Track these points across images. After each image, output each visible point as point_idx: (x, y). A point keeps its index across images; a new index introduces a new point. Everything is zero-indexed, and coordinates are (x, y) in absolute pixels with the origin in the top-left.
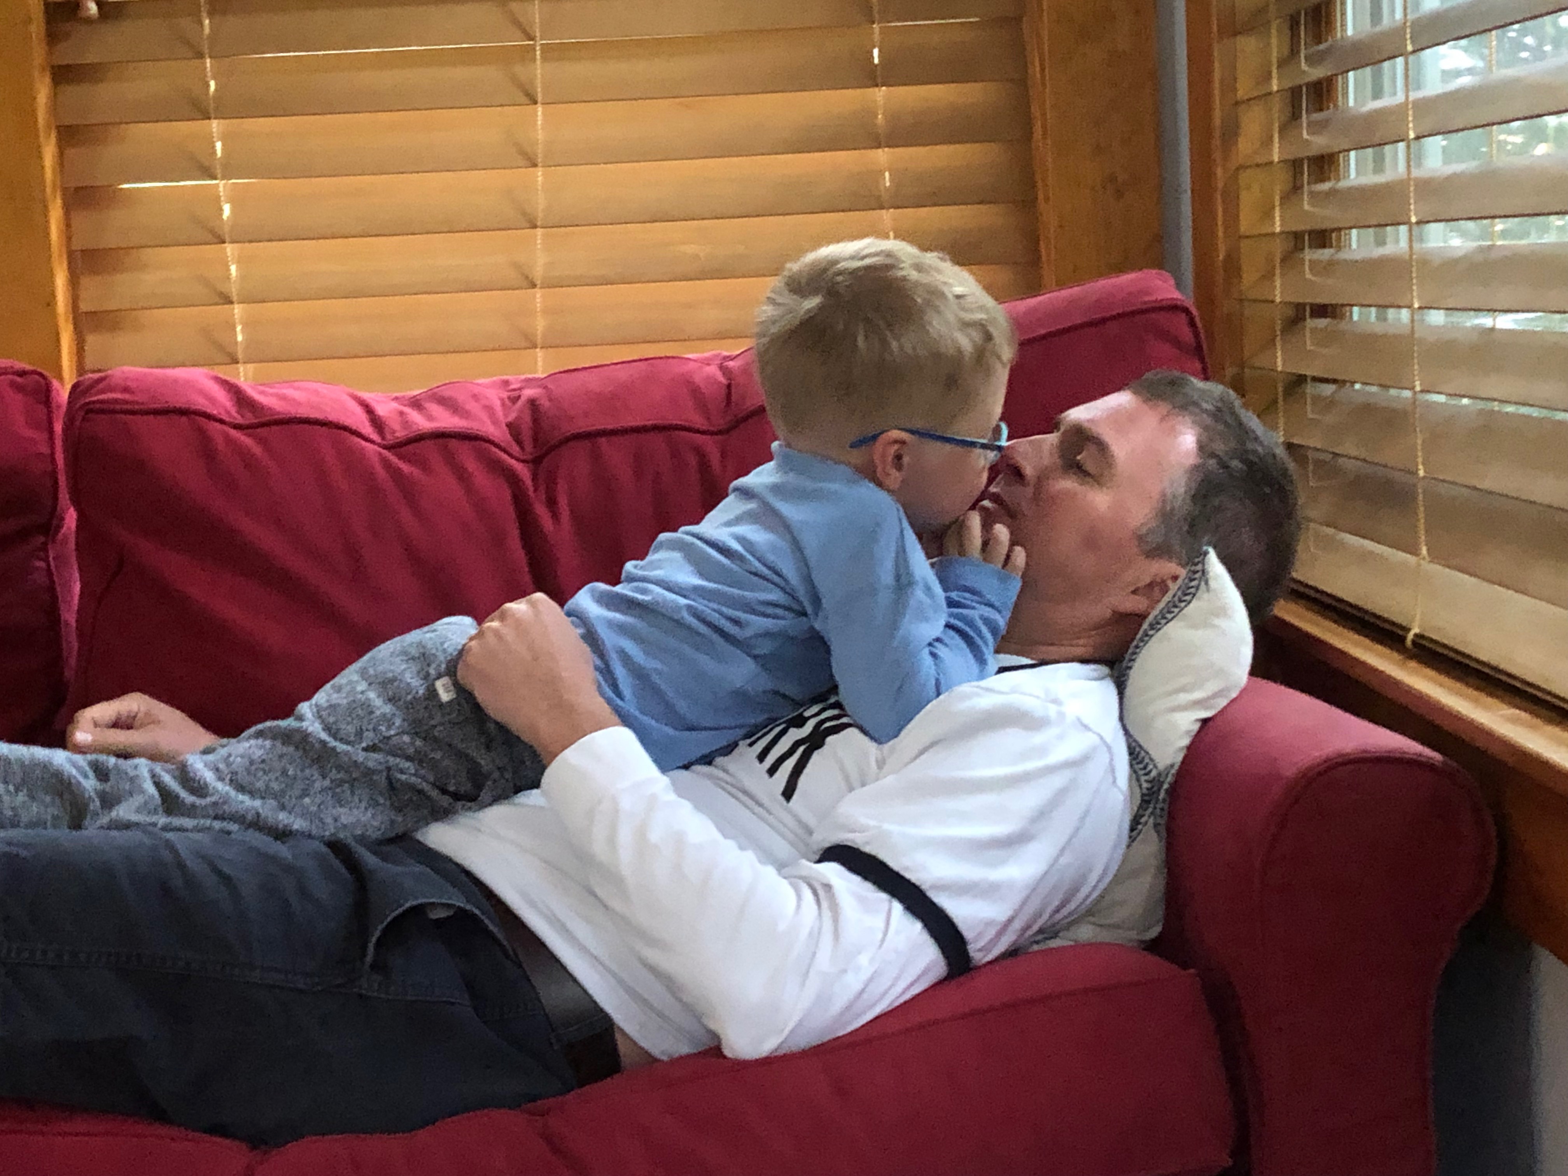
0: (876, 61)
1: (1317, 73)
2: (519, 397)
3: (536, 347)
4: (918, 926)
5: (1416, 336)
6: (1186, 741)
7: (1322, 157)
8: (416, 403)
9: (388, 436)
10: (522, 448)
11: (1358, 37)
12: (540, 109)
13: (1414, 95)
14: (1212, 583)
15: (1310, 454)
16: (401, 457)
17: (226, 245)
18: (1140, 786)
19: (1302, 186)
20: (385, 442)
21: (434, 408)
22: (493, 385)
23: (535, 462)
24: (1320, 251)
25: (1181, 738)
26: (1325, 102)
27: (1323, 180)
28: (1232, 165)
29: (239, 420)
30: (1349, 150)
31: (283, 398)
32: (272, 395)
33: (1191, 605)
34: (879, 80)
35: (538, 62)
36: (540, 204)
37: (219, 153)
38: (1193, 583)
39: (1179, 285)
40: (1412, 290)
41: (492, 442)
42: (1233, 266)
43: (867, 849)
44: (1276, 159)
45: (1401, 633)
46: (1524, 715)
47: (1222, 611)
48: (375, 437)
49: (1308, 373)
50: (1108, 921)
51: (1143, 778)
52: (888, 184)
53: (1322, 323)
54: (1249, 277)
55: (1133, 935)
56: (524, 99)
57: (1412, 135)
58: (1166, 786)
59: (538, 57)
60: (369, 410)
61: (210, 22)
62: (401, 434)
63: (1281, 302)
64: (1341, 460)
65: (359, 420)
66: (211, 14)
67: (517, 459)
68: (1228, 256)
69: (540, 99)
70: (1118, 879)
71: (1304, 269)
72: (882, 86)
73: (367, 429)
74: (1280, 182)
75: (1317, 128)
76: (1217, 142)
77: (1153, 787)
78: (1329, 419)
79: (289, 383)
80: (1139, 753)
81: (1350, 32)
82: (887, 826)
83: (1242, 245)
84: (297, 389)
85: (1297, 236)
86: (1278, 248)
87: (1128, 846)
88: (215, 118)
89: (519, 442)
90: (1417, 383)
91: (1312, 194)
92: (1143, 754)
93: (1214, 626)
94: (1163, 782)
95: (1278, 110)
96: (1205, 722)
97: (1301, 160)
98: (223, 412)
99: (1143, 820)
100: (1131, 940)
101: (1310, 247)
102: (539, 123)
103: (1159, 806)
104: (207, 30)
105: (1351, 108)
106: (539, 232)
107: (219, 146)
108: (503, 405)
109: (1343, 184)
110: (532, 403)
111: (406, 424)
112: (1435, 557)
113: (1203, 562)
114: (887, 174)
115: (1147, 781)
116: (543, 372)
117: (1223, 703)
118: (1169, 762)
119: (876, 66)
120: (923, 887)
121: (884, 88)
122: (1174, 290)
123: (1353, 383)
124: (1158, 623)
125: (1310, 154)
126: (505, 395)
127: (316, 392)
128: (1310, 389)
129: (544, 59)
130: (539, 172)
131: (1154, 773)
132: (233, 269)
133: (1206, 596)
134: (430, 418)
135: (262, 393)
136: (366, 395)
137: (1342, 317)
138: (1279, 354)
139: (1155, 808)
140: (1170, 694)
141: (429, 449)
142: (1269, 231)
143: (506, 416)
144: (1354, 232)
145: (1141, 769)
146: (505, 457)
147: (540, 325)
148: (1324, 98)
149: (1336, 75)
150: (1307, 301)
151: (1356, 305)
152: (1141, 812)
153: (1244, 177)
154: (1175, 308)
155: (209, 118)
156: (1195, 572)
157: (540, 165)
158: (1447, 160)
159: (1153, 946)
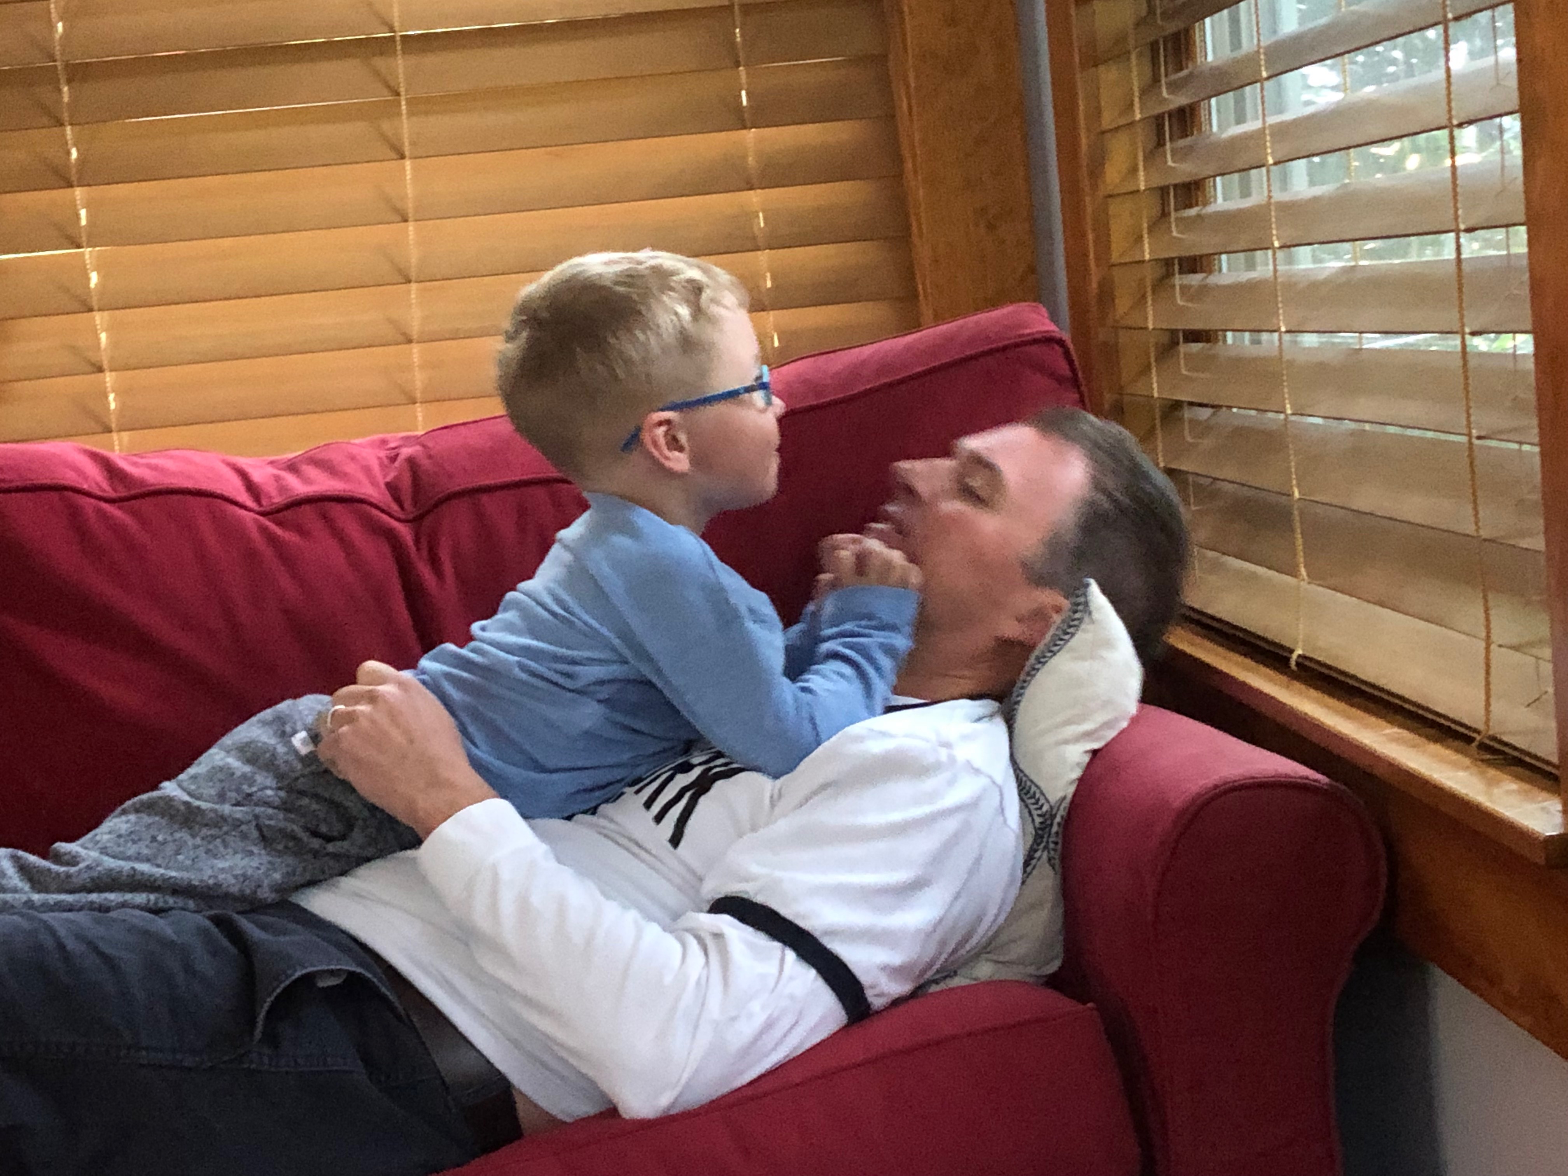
0: (745, 103)
1: (1181, 100)
2: (397, 455)
3: (415, 403)
4: (813, 972)
5: (1285, 359)
6: (1077, 774)
7: (1190, 183)
8: (292, 467)
9: (264, 503)
10: (402, 507)
11: (1219, 63)
12: (408, 163)
13: (1272, 120)
14: (1095, 615)
15: (1191, 479)
16: (279, 524)
17: (94, 313)
18: (1033, 820)
19: (1169, 214)
20: (262, 509)
21: (311, 471)
22: (372, 444)
23: (416, 521)
24: (1192, 276)
25: (1072, 770)
26: (1189, 129)
27: (1190, 206)
28: (1101, 193)
29: (112, 494)
30: (1215, 176)
31: (154, 468)
32: (143, 465)
33: (1077, 636)
34: (748, 124)
35: (404, 117)
36: (413, 257)
37: (83, 222)
38: (1077, 616)
39: (1054, 317)
40: (1278, 315)
41: (372, 504)
42: (1106, 295)
43: (759, 899)
44: (1142, 188)
45: (1285, 654)
46: (1405, 733)
47: (1108, 643)
48: (250, 503)
49: (1183, 399)
50: (1007, 958)
51: (1035, 813)
52: (762, 225)
53: (1196, 347)
54: (1123, 304)
55: (1031, 970)
56: (393, 155)
57: (1271, 161)
58: (1058, 819)
59: (404, 112)
60: (243, 475)
61: (69, 89)
62: (278, 500)
63: (1154, 329)
64: (1219, 484)
65: (235, 488)
66: (69, 81)
67: (398, 520)
68: (1101, 285)
69: (407, 153)
70: (1014, 916)
71: (1175, 294)
72: (751, 128)
73: (244, 497)
74: (1149, 209)
75: (1181, 155)
76: (1084, 172)
77: (1046, 820)
78: (1207, 443)
79: (160, 452)
80: (1030, 787)
81: (1210, 58)
82: (778, 874)
83: (1114, 273)
84: (171, 457)
85: (1168, 263)
86: (1150, 275)
87: (1023, 883)
88: (78, 186)
89: (398, 500)
90: (1288, 406)
91: (1178, 220)
92: (1033, 789)
93: (1102, 658)
94: (1055, 815)
95: (1142, 138)
96: (1095, 753)
97: (1168, 187)
98: (94, 485)
99: (1037, 855)
100: (1031, 976)
101: (1180, 273)
102: (408, 177)
103: (1051, 840)
104: (66, 99)
105: (1215, 134)
106: (414, 286)
107: (83, 213)
108: (382, 465)
109: (1210, 209)
110: (411, 461)
111: (283, 489)
112: (1315, 576)
113: (1085, 595)
114: (761, 215)
115: (1039, 815)
116: (423, 429)
117: (1111, 734)
118: (1060, 794)
119: (744, 107)
120: (817, 934)
121: (753, 130)
122: (1047, 321)
123: (1230, 407)
124: (1044, 657)
125: (1178, 181)
126: (383, 454)
127: (189, 461)
128: (1187, 414)
129: (411, 114)
130: (411, 227)
131: (1045, 808)
132: (103, 336)
133: (1091, 627)
134: (307, 481)
135: (135, 464)
136: (243, 462)
137: (1216, 340)
138: (1155, 379)
139: (1048, 842)
140: (1059, 726)
141: (308, 515)
142: (1138, 258)
143: (385, 476)
144: (1224, 257)
145: (1034, 804)
146: (385, 517)
147: (419, 380)
148: (1188, 123)
149: (1199, 102)
150: (1179, 327)
151: (1229, 330)
152: (1035, 846)
153: (1114, 208)
154: (1049, 340)
155: (72, 186)
156: (1078, 604)
157: (410, 219)
158: (1312, 183)
159: (1053, 982)
